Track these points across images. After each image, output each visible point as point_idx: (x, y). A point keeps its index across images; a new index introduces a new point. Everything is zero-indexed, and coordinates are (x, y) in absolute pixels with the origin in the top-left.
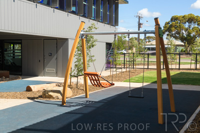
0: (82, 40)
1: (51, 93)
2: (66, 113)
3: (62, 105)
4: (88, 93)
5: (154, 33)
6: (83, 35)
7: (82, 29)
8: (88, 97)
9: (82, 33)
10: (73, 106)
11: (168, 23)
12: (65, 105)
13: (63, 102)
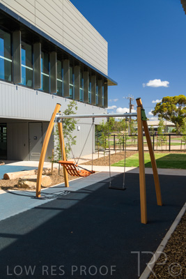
0: (59, 124)
1: (27, 183)
2: (36, 208)
3: (36, 197)
4: (68, 181)
5: (136, 116)
6: (58, 119)
7: (57, 112)
8: (68, 186)
9: (58, 116)
10: (48, 198)
11: (160, 104)
12: (39, 196)
13: (38, 193)
